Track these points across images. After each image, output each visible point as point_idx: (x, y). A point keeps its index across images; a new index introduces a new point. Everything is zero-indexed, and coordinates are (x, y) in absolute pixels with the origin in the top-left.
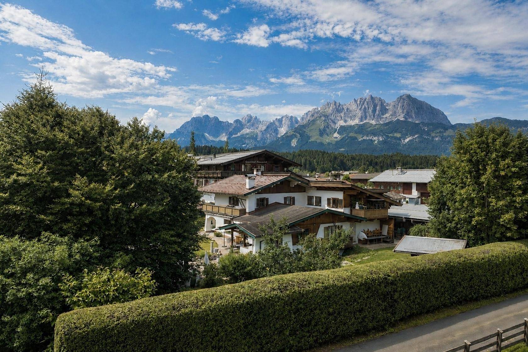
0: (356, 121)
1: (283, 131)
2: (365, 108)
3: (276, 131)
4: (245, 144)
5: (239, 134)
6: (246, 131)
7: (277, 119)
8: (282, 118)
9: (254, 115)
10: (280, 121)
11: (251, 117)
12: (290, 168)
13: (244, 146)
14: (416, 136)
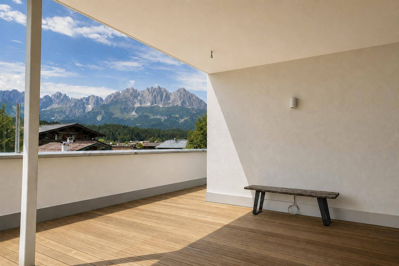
0: (149, 104)
1: (90, 108)
2: (155, 95)
3: (84, 108)
4: (54, 117)
5: (48, 108)
6: (55, 106)
7: (84, 97)
8: (89, 97)
9: (63, 93)
10: (88, 99)
11: (60, 94)
12: (96, 138)
13: (53, 118)
14: (189, 117)
